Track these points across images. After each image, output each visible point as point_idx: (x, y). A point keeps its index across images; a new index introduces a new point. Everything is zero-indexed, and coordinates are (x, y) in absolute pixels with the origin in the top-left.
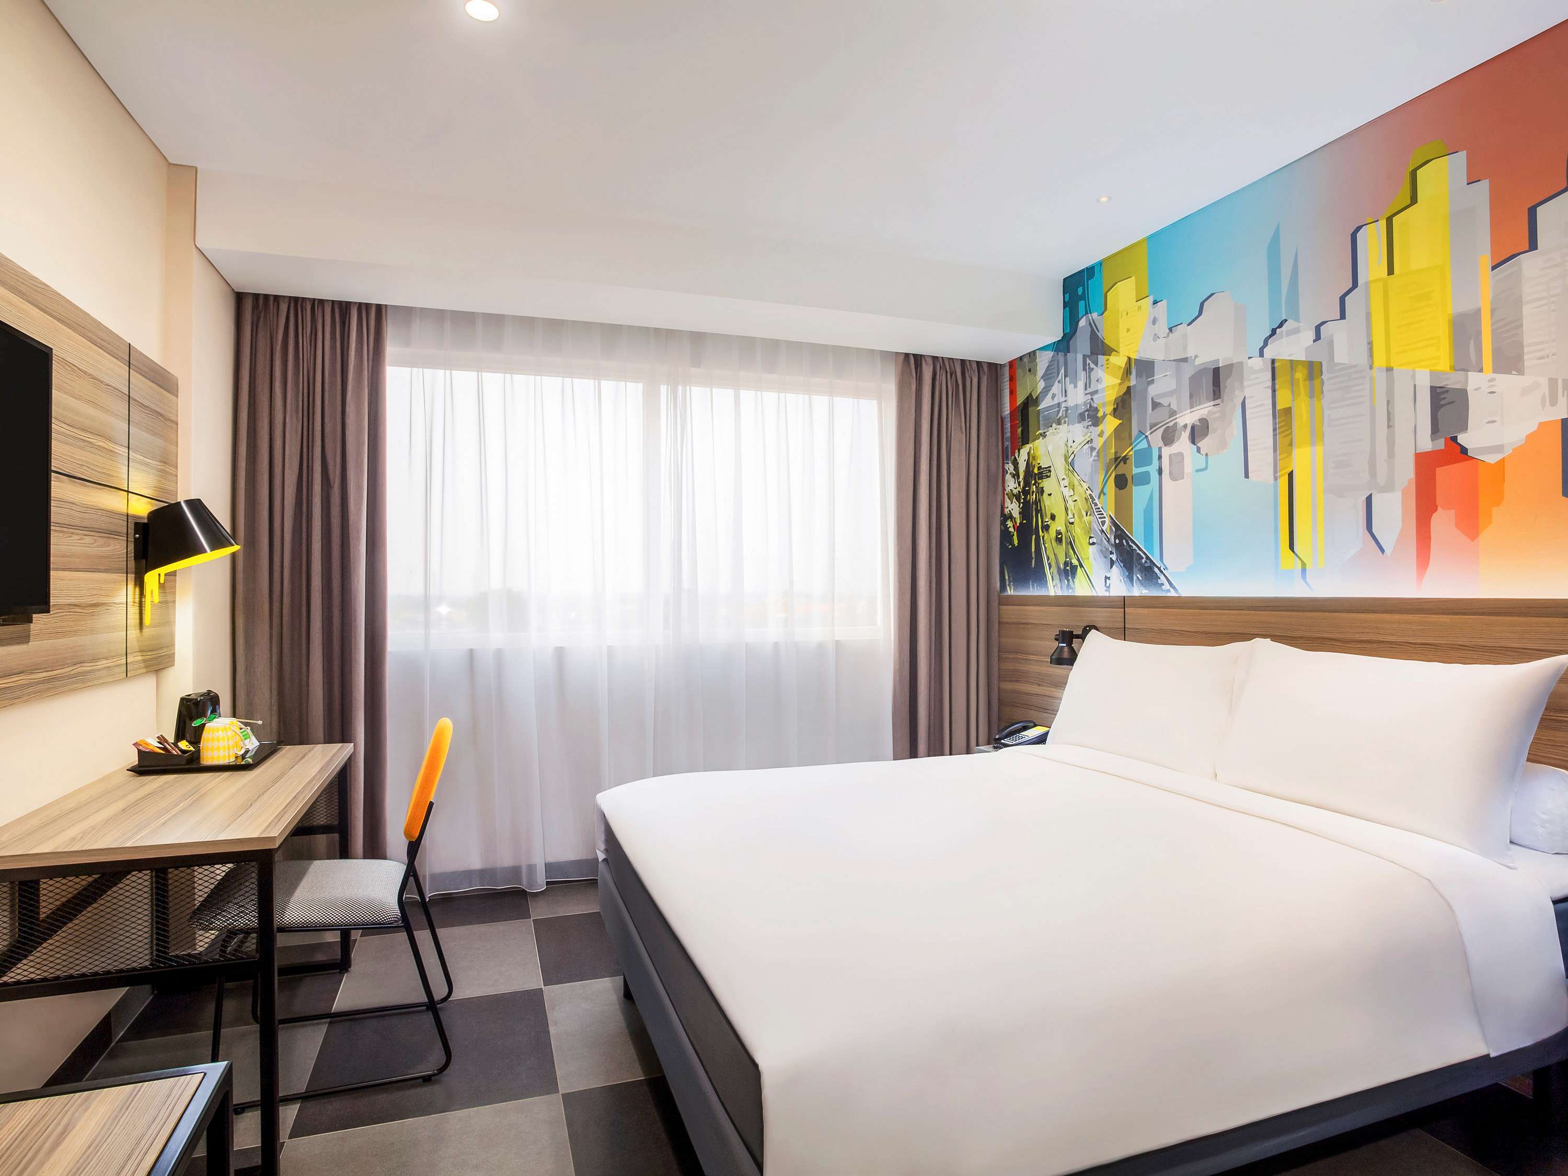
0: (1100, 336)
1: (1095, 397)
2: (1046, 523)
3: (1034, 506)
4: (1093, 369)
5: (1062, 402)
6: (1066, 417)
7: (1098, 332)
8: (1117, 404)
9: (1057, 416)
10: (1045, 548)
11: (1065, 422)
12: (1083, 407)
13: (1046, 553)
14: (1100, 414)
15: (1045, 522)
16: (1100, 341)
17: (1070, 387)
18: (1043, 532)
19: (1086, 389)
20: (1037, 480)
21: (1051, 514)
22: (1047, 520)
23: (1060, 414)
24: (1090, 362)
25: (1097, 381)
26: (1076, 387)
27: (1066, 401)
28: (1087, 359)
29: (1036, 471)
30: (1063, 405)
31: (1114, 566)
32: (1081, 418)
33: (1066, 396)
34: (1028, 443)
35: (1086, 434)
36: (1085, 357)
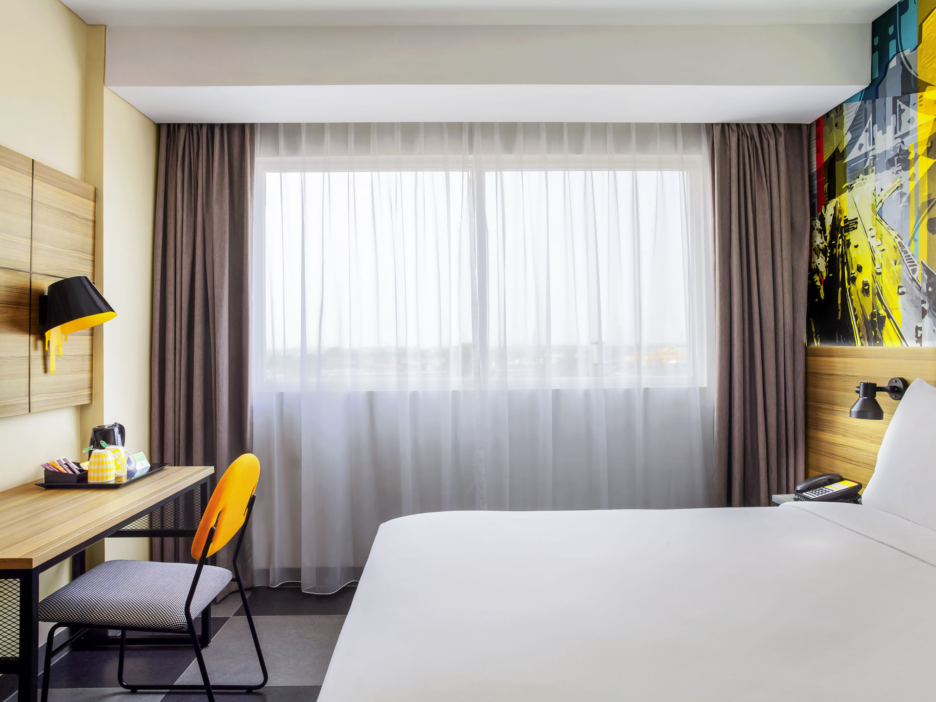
0: (913, 73)
1: (905, 140)
2: (852, 276)
3: (840, 259)
5: (870, 151)
6: (873, 166)
7: (911, 68)
8: (932, 142)
9: (864, 166)
10: (852, 300)
11: (873, 171)
12: (892, 152)
13: (852, 305)
14: (911, 157)
16: (912, 78)
17: (878, 135)
18: (849, 284)
19: (896, 133)
20: (843, 233)
21: (858, 266)
22: (853, 272)
23: (868, 164)
24: (901, 103)
25: (909, 122)
26: (884, 132)
27: (873, 149)
28: (898, 100)
29: (842, 224)
31: (926, 317)
32: (891, 163)
34: (835, 198)
36: (895, 99)
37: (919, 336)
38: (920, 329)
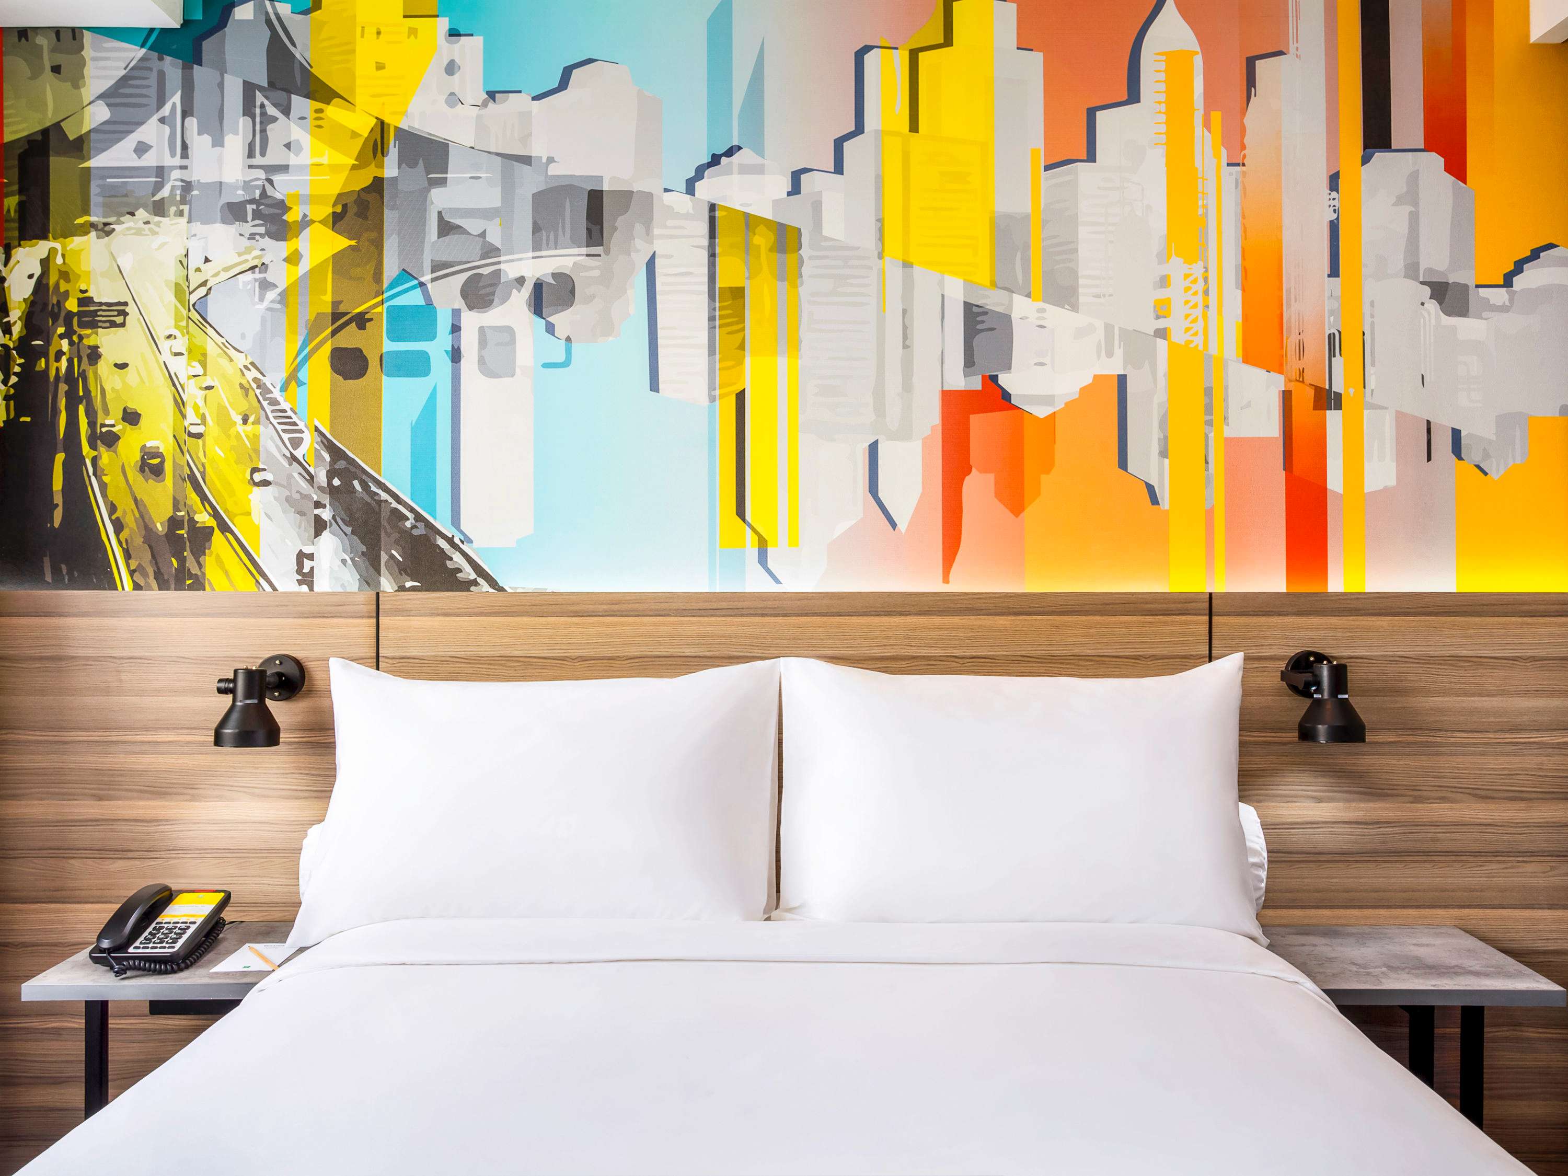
0: (298, 56)
1: (276, 178)
2: (104, 430)
3: (63, 388)
4: (275, 119)
5: (174, 168)
6: (183, 201)
7: (294, 45)
8: (345, 206)
9: (153, 195)
10: (103, 487)
11: (181, 214)
12: (240, 192)
13: (104, 495)
14: (290, 217)
15: (103, 425)
16: (297, 66)
17: (200, 143)
18: (93, 446)
19: (251, 155)
20: (75, 327)
21: (125, 409)
22: (107, 422)
23: (165, 192)
24: (266, 102)
25: (288, 146)
26: (218, 142)
27: (185, 167)
28: (257, 92)
29: (72, 305)
30: (176, 174)
31: (326, 534)
32: (235, 212)
33: (185, 155)
34: (44, 236)
35: (248, 250)
36: (249, 89)
37: (306, 570)
38: (311, 557)
